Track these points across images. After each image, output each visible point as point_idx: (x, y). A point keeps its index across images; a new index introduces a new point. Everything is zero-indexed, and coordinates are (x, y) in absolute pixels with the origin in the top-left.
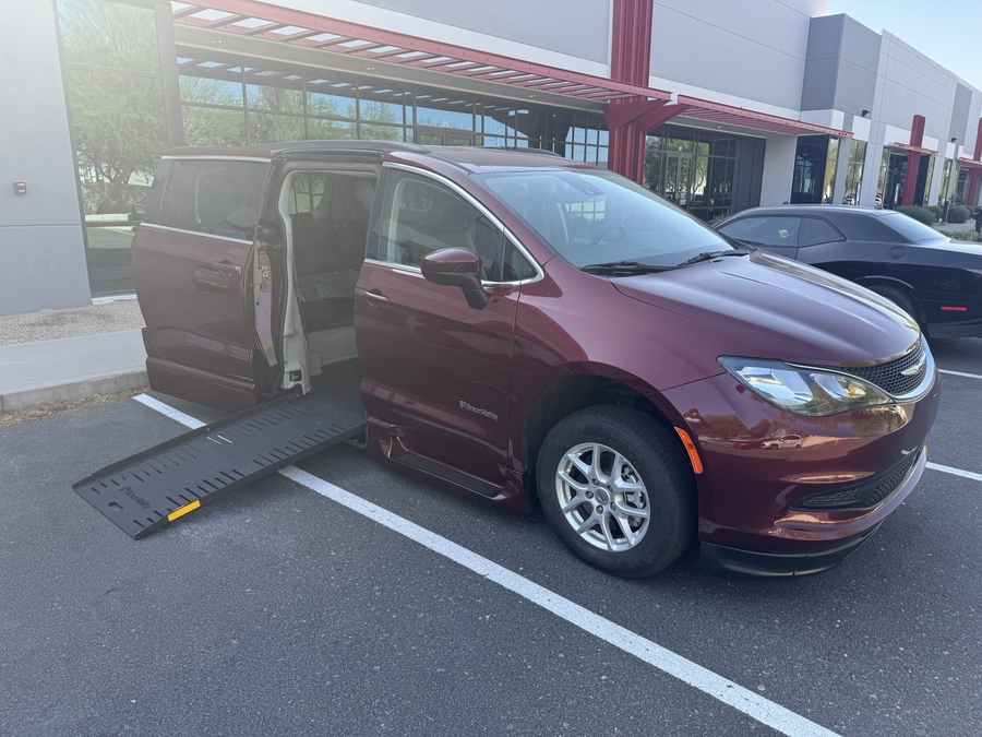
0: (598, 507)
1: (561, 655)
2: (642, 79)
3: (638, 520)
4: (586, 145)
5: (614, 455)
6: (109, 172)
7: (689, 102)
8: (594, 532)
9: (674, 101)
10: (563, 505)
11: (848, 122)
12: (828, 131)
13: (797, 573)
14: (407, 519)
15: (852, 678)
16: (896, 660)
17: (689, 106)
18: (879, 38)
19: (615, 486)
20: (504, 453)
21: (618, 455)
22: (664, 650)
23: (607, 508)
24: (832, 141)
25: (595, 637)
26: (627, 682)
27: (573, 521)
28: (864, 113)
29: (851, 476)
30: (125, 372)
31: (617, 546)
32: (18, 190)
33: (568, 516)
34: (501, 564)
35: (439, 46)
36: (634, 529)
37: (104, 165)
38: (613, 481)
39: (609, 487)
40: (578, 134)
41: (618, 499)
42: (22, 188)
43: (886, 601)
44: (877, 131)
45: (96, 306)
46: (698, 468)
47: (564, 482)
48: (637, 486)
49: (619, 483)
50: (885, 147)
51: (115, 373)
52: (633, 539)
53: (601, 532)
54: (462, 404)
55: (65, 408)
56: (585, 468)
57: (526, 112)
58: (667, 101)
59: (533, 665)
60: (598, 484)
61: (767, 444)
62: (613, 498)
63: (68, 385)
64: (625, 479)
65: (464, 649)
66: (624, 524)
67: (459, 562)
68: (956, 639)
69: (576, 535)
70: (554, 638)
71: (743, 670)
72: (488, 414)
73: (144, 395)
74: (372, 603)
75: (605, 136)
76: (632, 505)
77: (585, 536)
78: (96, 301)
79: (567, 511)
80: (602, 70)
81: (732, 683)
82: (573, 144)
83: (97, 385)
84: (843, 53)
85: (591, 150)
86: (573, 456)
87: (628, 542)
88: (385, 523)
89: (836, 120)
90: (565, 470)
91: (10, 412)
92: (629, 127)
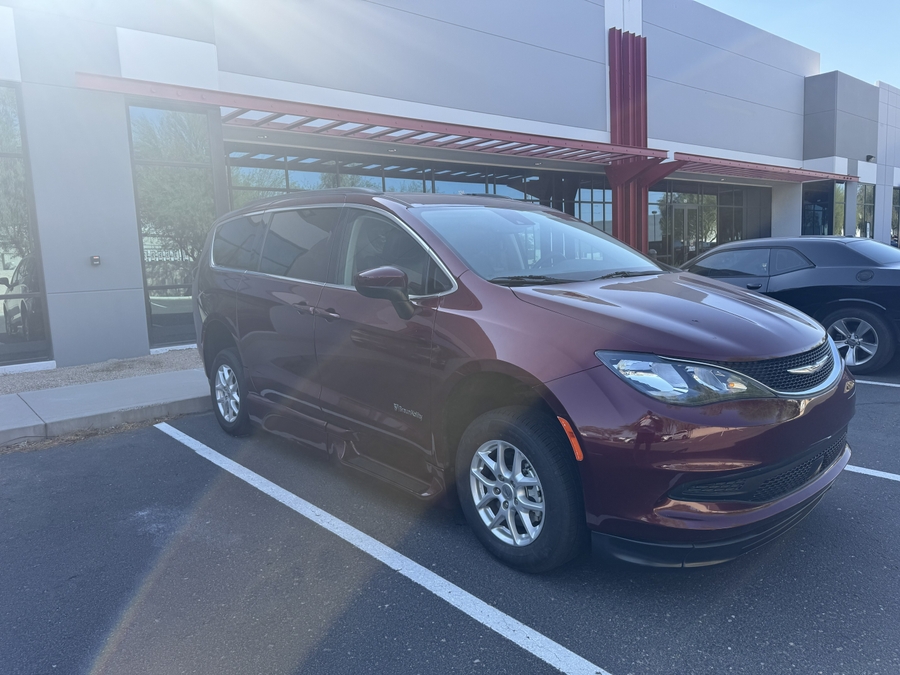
0: (505, 503)
1: (443, 640)
2: (641, 140)
3: (537, 514)
4: (592, 202)
5: (514, 451)
6: (193, 252)
7: (686, 158)
8: (504, 528)
9: (671, 158)
10: (477, 501)
11: (853, 167)
12: (831, 177)
13: (687, 565)
14: (346, 522)
15: (728, 670)
16: (783, 654)
17: (685, 162)
18: (875, 89)
19: (516, 480)
20: (429, 453)
21: (517, 450)
22: (544, 638)
23: (511, 503)
24: (838, 185)
25: (481, 625)
26: (497, 667)
27: (486, 516)
28: (869, 159)
29: (739, 464)
30: (150, 404)
31: (519, 541)
32: (94, 263)
33: (482, 512)
34: (417, 561)
35: (446, 127)
36: (535, 524)
37: (190, 247)
38: (513, 476)
39: (512, 482)
40: (585, 194)
41: (520, 494)
42: (96, 260)
43: (790, 600)
44: (885, 173)
45: (154, 356)
46: (579, 455)
47: (478, 481)
48: (533, 479)
49: (520, 477)
50: (895, 188)
51: (141, 405)
52: (533, 532)
53: (507, 527)
54: (396, 406)
55: (97, 434)
56: (492, 465)
57: (537, 178)
58: (663, 159)
59: (413, 648)
60: (504, 480)
61: (666, 438)
62: (516, 494)
63: (101, 415)
64: (525, 474)
65: (355, 633)
66: (526, 518)
67: (378, 558)
68: (855, 636)
69: (487, 530)
70: (442, 625)
71: (617, 658)
72: (415, 414)
73: (164, 424)
74: (288, 592)
75: (609, 194)
76: (531, 499)
77: (495, 531)
78: (153, 351)
79: (480, 508)
80: (602, 136)
81: (601, 670)
82: (580, 202)
83: (125, 414)
84: (840, 105)
85: (598, 208)
86: (483, 453)
87: (530, 537)
88: (325, 525)
89: (840, 166)
90: (478, 467)
91: (52, 438)
92: (631, 184)
